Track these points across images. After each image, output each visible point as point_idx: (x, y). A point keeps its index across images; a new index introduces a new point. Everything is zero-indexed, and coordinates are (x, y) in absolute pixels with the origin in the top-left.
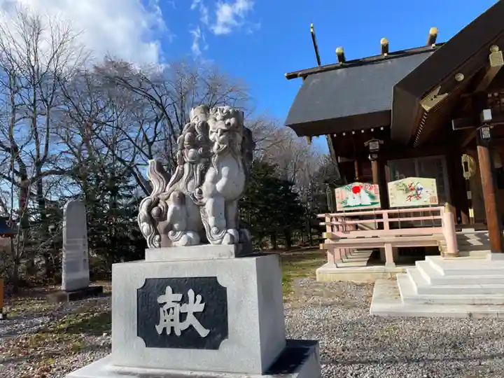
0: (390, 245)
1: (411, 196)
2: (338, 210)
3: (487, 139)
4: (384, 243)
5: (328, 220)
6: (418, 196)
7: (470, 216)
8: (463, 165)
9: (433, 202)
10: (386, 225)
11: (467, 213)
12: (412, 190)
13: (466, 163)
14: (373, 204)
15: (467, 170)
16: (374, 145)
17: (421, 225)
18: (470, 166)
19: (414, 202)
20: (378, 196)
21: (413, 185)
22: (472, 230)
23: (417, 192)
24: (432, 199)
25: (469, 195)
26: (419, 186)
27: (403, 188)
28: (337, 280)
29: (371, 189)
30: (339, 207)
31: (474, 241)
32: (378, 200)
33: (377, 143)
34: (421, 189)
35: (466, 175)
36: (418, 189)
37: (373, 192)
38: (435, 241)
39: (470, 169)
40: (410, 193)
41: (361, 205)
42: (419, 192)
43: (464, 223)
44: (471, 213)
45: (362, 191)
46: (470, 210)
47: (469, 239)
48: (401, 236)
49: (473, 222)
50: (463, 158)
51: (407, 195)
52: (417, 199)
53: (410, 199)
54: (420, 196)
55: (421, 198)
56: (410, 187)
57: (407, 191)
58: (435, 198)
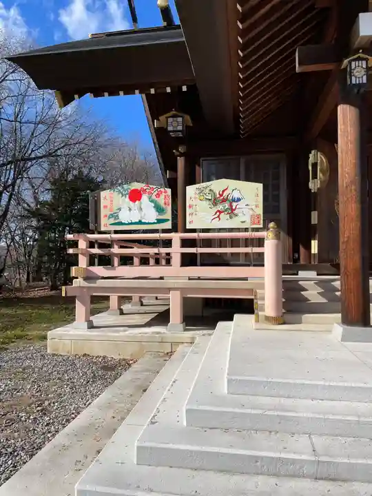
0: (178, 293)
1: (220, 212)
2: (103, 229)
3: (360, 86)
4: (169, 289)
5: (82, 244)
6: (232, 212)
7: (313, 252)
8: (310, 168)
9: (254, 224)
10: (176, 260)
11: (308, 247)
12: (224, 201)
13: (315, 165)
14: (159, 221)
15: (315, 177)
16: (175, 124)
17: (241, 262)
18: (321, 171)
19: (225, 222)
20: (169, 209)
21: (225, 194)
22: (312, 274)
23: (231, 206)
24: (254, 218)
25: (314, 218)
26: (236, 195)
27: (209, 196)
28: (81, 354)
29: (158, 195)
30: (105, 224)
31: (313, 294)
32: (168, 215)
33: (180, 119)
34: (239, 200)
35: (314, 185)
36: (233, 200)
37: (161, 201)
38: (251, 291)
39: (319, 174)
40: (220, 207)
41: (140, 223)
42: (234, 204)
43: (302, 262)
44: (314, 245)
45: (145, 198)
46: (313, 242)
47: (305, 290)
48: (199, 278)
49: (314, 262)
50: (311, 156)
51: (215, 210)
52: (231, 218)
53: (219, 217)
54: (235, 212)
55: (236, 215)
56: (221, 195)
57: (215, 204)
58: (258, 216)
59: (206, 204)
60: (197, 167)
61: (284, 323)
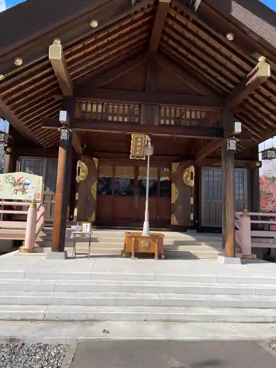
1: (17, 190)
6: (24, 191)
7: (75, 215)
8: (77, 170)
9: (36, 198)
11: (72, 212)
12: (20, 184)
13: (79, 168)
15: (79, 174)
18: (82, 171)
19: (20, 196)
21: (21, 180)
23: (24, 188)
24: (36, 195)
25: (77, 196)
26: (27, 181)
27: (11, 181)
34: (28, 184)
35: (78, 178)
36: (25, 184)
39: (81, 173)
40: (17, 188)
42: (26, 187)
44: (76, 211)
46: (75, 209)
50: (78, 163)
51: (14, 188)
52: (23, 194)
53: (16, 193)
54: (26, 191)
55: (26, 193)
56: (19, 181)
57: (14, 185)
58: (39, 194)
59: (10, 185)
60: (17, 161)
61: (34, 252)
